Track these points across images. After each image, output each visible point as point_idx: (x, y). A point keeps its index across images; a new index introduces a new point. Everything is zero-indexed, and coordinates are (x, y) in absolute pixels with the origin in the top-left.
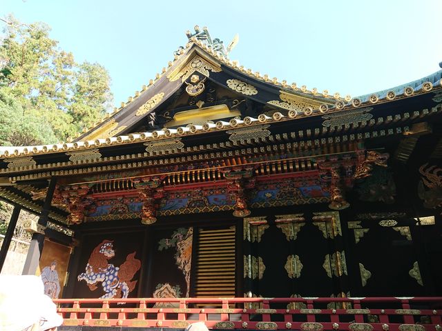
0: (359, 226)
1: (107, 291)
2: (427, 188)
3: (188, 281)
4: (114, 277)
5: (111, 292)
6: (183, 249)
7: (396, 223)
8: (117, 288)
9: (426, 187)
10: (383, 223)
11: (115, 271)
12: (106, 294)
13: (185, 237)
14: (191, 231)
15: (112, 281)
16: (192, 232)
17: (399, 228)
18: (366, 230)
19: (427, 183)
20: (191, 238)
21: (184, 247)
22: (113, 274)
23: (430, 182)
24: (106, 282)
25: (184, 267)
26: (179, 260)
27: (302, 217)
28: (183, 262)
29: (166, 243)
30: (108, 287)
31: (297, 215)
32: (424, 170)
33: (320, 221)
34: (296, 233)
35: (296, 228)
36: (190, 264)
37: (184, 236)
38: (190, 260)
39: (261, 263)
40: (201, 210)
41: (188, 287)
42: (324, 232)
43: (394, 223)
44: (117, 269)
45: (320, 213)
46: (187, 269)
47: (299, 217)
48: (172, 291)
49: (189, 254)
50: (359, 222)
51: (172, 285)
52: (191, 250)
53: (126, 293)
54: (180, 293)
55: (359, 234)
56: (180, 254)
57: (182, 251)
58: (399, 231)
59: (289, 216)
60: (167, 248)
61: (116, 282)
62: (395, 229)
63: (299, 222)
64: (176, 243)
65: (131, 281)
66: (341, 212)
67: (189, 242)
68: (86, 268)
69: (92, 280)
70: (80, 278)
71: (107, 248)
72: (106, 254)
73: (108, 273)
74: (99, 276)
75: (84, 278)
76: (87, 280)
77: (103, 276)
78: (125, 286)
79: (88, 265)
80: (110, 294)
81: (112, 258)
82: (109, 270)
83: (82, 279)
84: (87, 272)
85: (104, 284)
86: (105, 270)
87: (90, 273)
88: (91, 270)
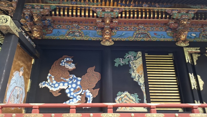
1: (72, 97)
4: (77, 85)
5: (76, 97)
6: (135, 67)
8: (80, 95)
11: (78, 80)
14: (139, 54)
15: (75, 88)
16: (141, 55)
20: (141, 59)
21: (136, 65)
22: (76, 83)
24: (70, 89)
25: (139, 80)
26: (133, 75)
28: (137, 76)
30: (72, 94)
36: (143, 78)
37: (135, 57)
38: (143, 75)
39: (200, 79)
44: (79, 79)
46: (141, 81)
48: (131, 97)
49: (141, 71)
51: (131, 93)
52: (142, 67)
54: (138, 99)
56: (134, 70)
57: (135, 68)
60: (122, 65)
61: (79, 89)
64: (129, 62)
65: (94, 89)
67: (140, 61)
68: (48, 77)
69: (55, 87)
70: (42, 85)
71: (67, 62)
72: (67, 66)
73: (71, 82)
74: (61, 84)
75: (46, 85)
76: (49, 87)
77: (66, 84)
78: (88, 93)
79: (49, 74)
80: (75, 99)
81: (74, 70)
82: (71, 80)
83: (44, 86)
84: (49, 81)
85: (67, 91)
86: (67, 80)
87: (52, 81)
88: (53, 79)
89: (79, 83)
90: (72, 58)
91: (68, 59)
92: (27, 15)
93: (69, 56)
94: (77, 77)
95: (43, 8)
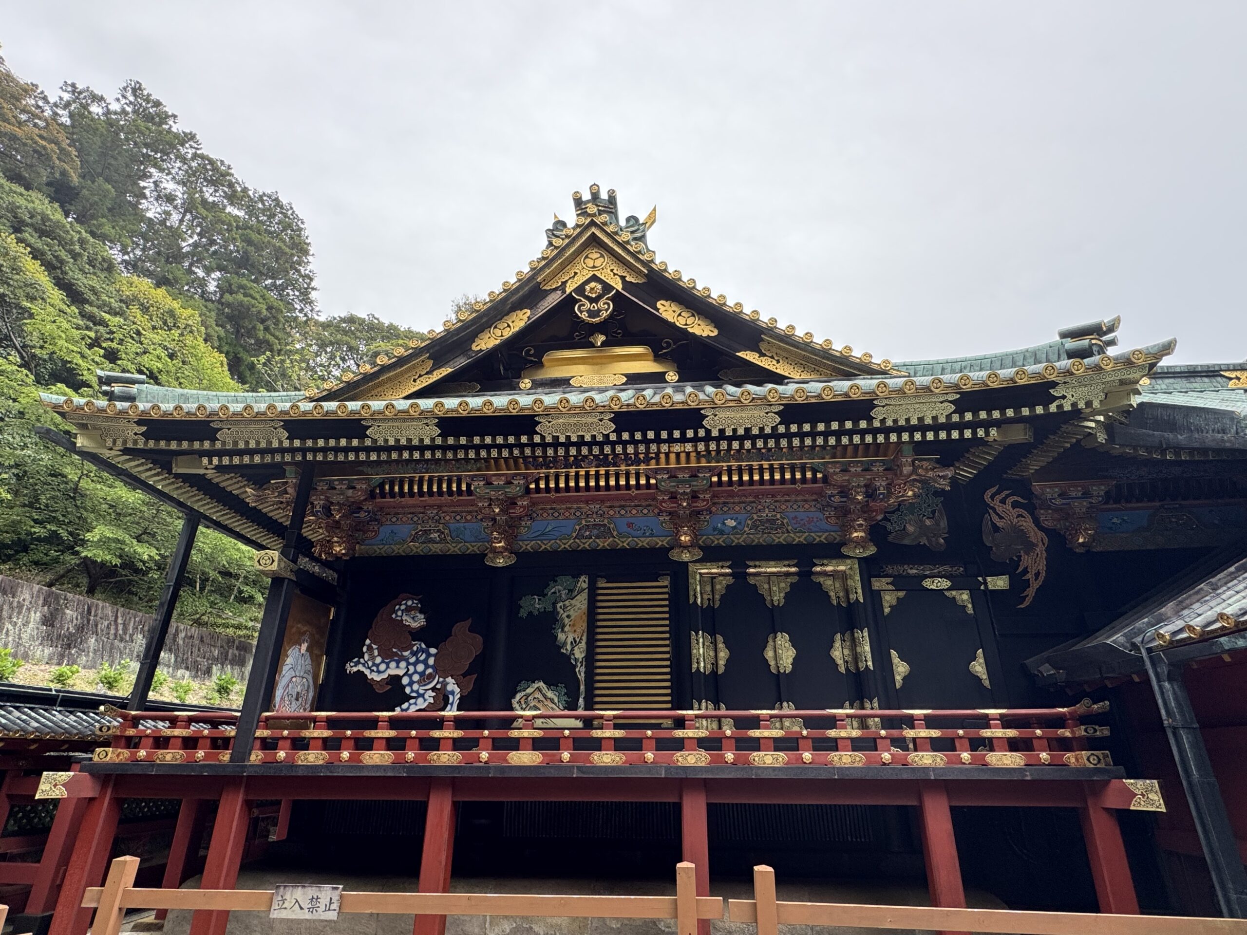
0: (891, 587)
1: (414, 694)
2: (996, 529)
3: (582, 677)
4: (427, 666)
6: (568, 616)
7: (949, 584)
8: (434, 689)
9: (994, 525)
10: (928, 584)
11: (429, 655)
12: (412, 701)
13: (571, 594)
14: (583, 582)
15: (422, 674)
16: (585, 586)
17: (954, 593)
18: (901, 594)
19: (996, 519)
20: (585, 595)
21: (571, 613)
22: (425, 662)
23: (1001, 518)
24: (410, 676)
25: (572, 650)
26: (561, 637)
27: (794, 566)
28: (570, 639)
29: (533, 604)
30: (415, 687)
31: (787, 563)
32: (992, 497)
33: (825, 574)
34: (782, 595)
35: (783, 585)
36: (583, 645)
37: (571, 591)
38: (584, 638)
39: (721, 646)
40: (603, 543)
41: (582, 688)
42: (832, 594)
43: (945, 584)
44: (433, 651)
45: (825, 562)
46: (579, 653)
47: (789, 566)
48: (550, 694)
49: (582, 626)
50: (889, 580)
51: (549, 684)
52: (585, 618)
53: (455, 699)
54: (565, 698)
55: (889, 599)
56: (563, 626)
57: (566, 621)
58: (954, 598)
59: (772, 563)
60: (536, 613)
61: (431, 677)
62: (947, 594)
63: (788, 574)
64: (554, 605)
65: (464, 675)
66: (861, 560)
67: (580, 603)
68: (365, 649)
69: (379, 672)
70: (352, 668)
71: (408, 609)
72: (408, 620)
73: (412, 660)
74: (393, 665)
75: (361, 668)
76: (367, 672)
77: (403, 664)
78: (452, 685)
79: (368, 642)
80: (420, 700)
81: (422, 629)
82: (414, 654)
83: (355, 669)
84: (366, 657)
85: (405, 681)
86: (406, 654)
87: (373, 658)
88: (376, 653)
89: (431, 661)
90: (420, 601)
91: (410, 603)
92: (318, 507)
93: (413, 595)
94: (429, 646)
95: (354, 488)
